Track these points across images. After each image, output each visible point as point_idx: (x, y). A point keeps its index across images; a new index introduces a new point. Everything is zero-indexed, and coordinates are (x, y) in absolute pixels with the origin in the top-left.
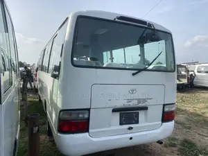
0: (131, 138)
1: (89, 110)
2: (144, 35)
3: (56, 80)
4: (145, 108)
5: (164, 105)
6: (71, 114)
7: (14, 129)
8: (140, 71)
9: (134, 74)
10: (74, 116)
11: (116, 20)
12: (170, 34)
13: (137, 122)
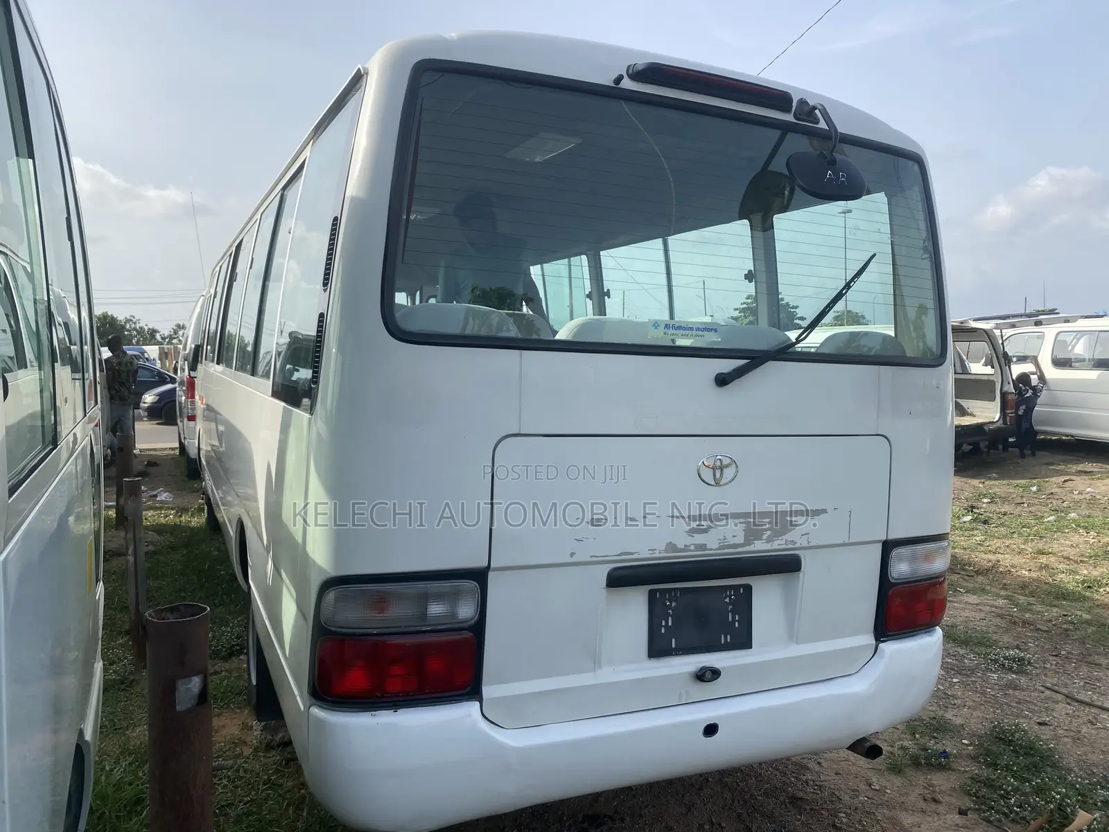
0: (711, 730)
1: (479, 576)
2: (779, 165)
3: (300, 416)
4: (787, 565)
5: (888, 547)
6: (380, 602)
7: (71, 682)
8: (755, 359)
9: (722, 380)
10: (399, 613)
11: (627, 84)
12: (918, 160)
13: (743, 640)
